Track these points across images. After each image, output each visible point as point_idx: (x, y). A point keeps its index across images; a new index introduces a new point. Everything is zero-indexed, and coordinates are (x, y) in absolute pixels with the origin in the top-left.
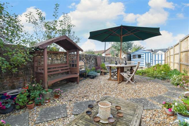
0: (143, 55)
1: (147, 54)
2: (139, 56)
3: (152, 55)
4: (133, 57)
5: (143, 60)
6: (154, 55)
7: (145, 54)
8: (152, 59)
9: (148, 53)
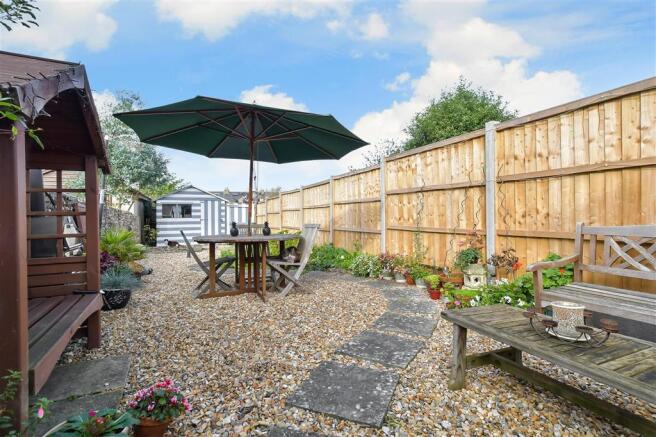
0: (199, 205)
1: (209, 203)
2: (186, 210)
3: (223, 208)
4: (164, 211)
5: (199, 223)
6: (228, 209)
7: (203, 205)
8: (224, 219)
9: (213, 201)
